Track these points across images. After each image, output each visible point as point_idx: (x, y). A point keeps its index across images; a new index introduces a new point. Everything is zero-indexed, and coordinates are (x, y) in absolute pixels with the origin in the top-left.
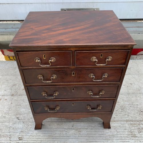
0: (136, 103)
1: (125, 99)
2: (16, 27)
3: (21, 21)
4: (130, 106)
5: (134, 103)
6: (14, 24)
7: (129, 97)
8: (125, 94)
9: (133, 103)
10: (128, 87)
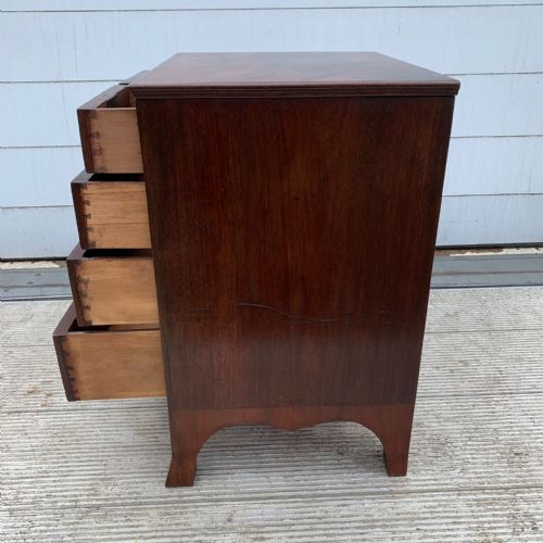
0: (489, 426)
1: (447, 414)
4: (469, 437)
5: (484, 427)
7: (461, 406)
8: (444, 396)
9: (479, 424)
10: (452, 371)
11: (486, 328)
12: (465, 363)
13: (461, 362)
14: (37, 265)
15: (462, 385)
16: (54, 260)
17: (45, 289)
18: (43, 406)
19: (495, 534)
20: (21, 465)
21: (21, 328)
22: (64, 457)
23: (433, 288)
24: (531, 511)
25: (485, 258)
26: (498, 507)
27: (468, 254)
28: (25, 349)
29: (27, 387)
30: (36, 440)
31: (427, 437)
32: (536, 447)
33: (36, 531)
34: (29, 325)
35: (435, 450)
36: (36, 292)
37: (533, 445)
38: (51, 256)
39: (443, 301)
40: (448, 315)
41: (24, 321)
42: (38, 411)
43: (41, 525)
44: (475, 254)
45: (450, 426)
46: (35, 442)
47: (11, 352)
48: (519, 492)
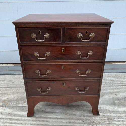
0: (123, 114)
1: (112, 110)
2: (10, 70)
3: (15, 64)
4: (118, 118)
5: (122, 115)
6: (9, 67)
7: (116, 108)
8: (111, 105)
9: (120, 114)
10: (113, 97)
11: (122, 85)
12: (116, 95)
13: (115, 94)
14: (8, 65)
15: (116, 102)
16: (13, 64)
17: (10, 72)
18: (7, 105)
21: (3, 83)
22: (11, 121)
23: (104, 73)
25: (121, 65)
27: (116, 63)
28: (4, 88)
29: (3, 99)
31: (107, 117)
34: (5, 82)
35: (109, 121)
36: (7, 72)
39: (110, 77)
40: (112, 81)
42: (5, 107)
44: (118, 63)
45: (113, 114)
46: (4, 116)
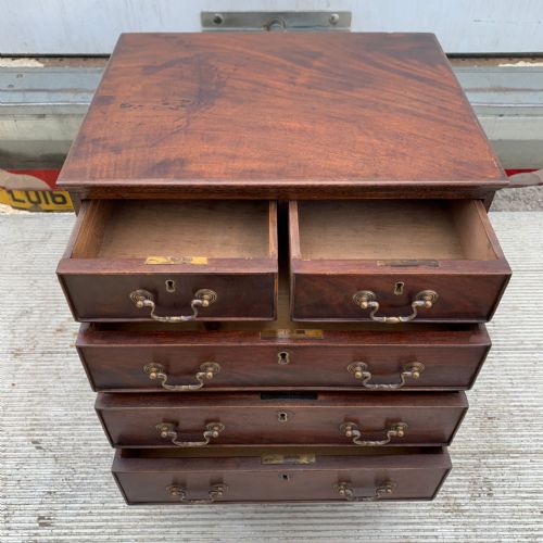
2: (27, 87)
3: (47, 60)
6: (20, 73)
17: (28, 95)
19: (456, 498)
20: (59, 411)
24: (490, 477)
26: (463, 472)
29: (55, 323)
30: (68, 385)
32: (509, 411)
33: (78, 478)
37: (506, 409)
38: (34, 52)
41: (44, 241)
42: (68, 353)
43: (81, 473)
47: (35, 281)
48: (484, 458)
